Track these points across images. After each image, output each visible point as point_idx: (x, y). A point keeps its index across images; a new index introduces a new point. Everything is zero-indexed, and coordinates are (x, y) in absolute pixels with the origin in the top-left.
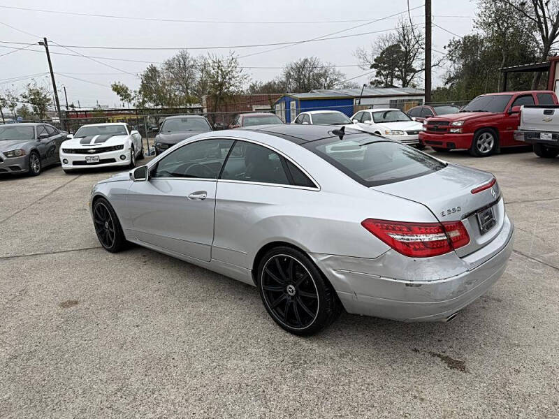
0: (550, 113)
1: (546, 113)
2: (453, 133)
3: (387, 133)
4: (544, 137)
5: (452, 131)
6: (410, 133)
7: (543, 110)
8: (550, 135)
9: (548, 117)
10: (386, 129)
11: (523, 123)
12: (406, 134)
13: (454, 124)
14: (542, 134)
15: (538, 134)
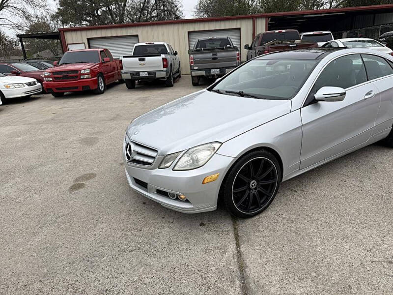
0: (144, 60)
1: (140, 60)
2: (82, 79)
3: (7, 87)
4: (142, 75)
5: (82, 77)
6: (29, 84)
7: (138, 58)
8: (147, 73)
9: (142, 62)
10: (5, 84)
11: (126, 68)
12: (26, 87)
13: (82, 72)
14: (140, 73)
15: (138, 73)
